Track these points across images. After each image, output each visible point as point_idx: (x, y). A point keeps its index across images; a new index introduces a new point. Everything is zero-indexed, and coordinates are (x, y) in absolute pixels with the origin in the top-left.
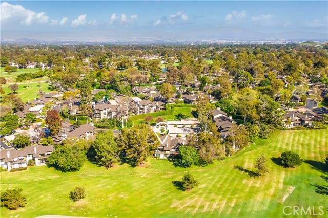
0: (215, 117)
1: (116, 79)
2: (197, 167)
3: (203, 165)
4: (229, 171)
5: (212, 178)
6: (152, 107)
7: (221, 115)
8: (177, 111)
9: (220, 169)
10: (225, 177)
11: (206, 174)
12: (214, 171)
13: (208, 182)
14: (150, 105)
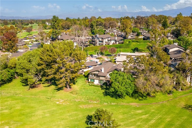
0: (171, 51)
1: (93, 24)
2: (131, 99)
3: (141, 98)
4: (177, 112)
5: (147, 119)
6: (111, 40)
7: (177, 49)
8: (134, 45)
9: (163, 106)
10: (168, 120)
11: (140, 111)
12: (153, 108)
13: (139, 123)
14: (109, 39)
